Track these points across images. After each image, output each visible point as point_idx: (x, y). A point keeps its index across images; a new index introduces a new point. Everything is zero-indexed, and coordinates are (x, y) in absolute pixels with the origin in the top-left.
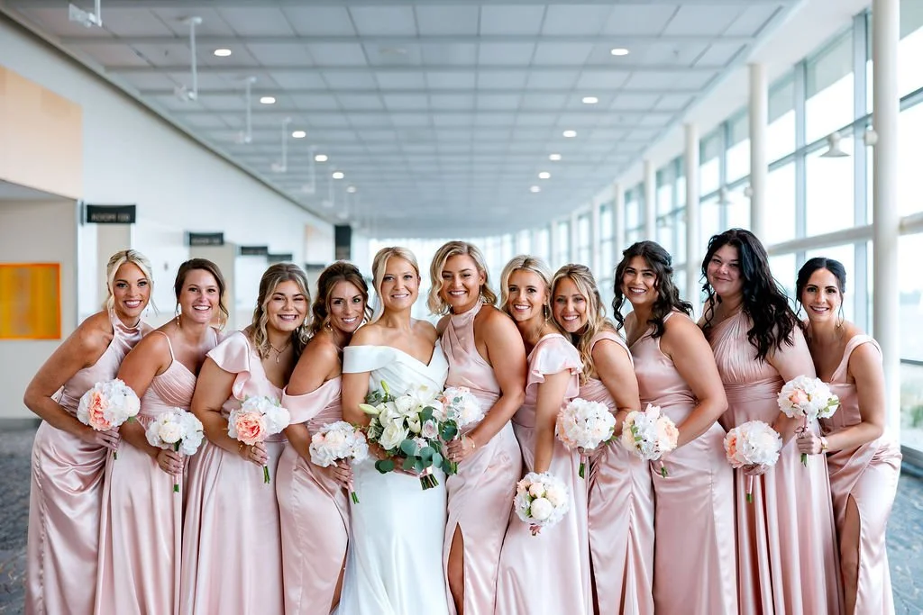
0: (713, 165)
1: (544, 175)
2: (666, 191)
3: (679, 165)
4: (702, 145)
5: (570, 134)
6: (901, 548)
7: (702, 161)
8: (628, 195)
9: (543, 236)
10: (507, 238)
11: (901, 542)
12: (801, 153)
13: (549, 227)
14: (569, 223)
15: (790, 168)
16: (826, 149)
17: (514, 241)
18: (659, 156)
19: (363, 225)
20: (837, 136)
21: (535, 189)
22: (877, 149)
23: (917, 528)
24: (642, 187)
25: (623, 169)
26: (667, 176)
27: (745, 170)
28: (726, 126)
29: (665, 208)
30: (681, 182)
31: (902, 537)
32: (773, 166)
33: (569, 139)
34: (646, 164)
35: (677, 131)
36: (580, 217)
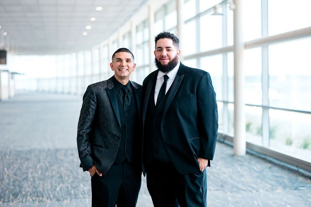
0: (160, 22)
1: (89, 27)
2: (140, 34)
3: (145, 23)
4: (155, 14)
5: (99, 9)
6: (254, 191)
7: (155, 21)
8: (124, 37)
9: (88, 54)
10: (74, 55)
11: (254, 188)
12: (198, 16)
13: (91, 50)
14: (99, 49)
15: (194, 23)
16: (213, 12)
17: (77, 57)
18: (137, 19)
19: (11, 49)
20: (218, 6)
21: (85, 34)
22: (235, 12)
23: (259, 180)
24: (130, 33)
25: (122, 25)
26: (140, 28)
27: (175, 24)
28: (165, 6)
29: (140, 42)
30: (146, 31)
31: (253, 185)
32: (186, 22)
33: (99, 11)
34: (131, 24)
35: (144, 9)
36: (104, 46)
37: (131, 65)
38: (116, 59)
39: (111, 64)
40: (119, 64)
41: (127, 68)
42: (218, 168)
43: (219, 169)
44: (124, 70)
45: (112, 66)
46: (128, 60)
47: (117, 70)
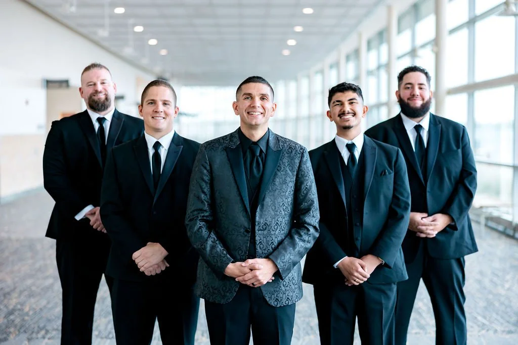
0: (407, 34)
1: (292, 42)
2: (373, 54)
3: (382, 36)
4: (400, 20)
5: (308, 11)
7: (399, 31)
8: (348, 58)
9: (292, 85)
12: (472, 22)
15: (465, 32)
18: (369, 29)
21: (286, 52)
24: (357, 52)
25: (344, 38)
26: (374, 44)
27: (432, 35)
28: (416, 7)
29: (373, 65)
30: (384, 48)
32: (452, 31)
33: (307, 15)
34: (360, 35)
35: (381, 11)
36: (317, 73)
37: (268, 105)
38: (242, 94)
39: (234, 103)
40: (247, 103)
41: (262, 111)
42: (507, 286)
43: (509, 289)
44: (257, 114)
45: (236, 107)
46: (263, 97)
47: (245, 114)
